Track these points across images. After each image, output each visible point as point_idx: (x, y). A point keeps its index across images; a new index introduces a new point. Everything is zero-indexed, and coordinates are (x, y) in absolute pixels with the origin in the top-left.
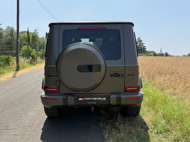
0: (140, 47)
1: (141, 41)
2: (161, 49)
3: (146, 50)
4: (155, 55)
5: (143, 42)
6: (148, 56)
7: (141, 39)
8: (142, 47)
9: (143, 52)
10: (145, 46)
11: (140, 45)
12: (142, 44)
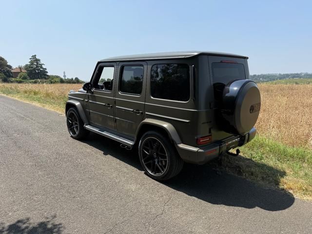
0: (38, 70)
1: (39, 60)
2: (64, 72)
3: (48, 74)
4: (62, 81)
5: (42, 62)
6: (51, 83)
7: (37, 57)
8: (41, 69)
9: (43, 78)
10: (46, 69)
11: (37, 67)
12: (40, 64)
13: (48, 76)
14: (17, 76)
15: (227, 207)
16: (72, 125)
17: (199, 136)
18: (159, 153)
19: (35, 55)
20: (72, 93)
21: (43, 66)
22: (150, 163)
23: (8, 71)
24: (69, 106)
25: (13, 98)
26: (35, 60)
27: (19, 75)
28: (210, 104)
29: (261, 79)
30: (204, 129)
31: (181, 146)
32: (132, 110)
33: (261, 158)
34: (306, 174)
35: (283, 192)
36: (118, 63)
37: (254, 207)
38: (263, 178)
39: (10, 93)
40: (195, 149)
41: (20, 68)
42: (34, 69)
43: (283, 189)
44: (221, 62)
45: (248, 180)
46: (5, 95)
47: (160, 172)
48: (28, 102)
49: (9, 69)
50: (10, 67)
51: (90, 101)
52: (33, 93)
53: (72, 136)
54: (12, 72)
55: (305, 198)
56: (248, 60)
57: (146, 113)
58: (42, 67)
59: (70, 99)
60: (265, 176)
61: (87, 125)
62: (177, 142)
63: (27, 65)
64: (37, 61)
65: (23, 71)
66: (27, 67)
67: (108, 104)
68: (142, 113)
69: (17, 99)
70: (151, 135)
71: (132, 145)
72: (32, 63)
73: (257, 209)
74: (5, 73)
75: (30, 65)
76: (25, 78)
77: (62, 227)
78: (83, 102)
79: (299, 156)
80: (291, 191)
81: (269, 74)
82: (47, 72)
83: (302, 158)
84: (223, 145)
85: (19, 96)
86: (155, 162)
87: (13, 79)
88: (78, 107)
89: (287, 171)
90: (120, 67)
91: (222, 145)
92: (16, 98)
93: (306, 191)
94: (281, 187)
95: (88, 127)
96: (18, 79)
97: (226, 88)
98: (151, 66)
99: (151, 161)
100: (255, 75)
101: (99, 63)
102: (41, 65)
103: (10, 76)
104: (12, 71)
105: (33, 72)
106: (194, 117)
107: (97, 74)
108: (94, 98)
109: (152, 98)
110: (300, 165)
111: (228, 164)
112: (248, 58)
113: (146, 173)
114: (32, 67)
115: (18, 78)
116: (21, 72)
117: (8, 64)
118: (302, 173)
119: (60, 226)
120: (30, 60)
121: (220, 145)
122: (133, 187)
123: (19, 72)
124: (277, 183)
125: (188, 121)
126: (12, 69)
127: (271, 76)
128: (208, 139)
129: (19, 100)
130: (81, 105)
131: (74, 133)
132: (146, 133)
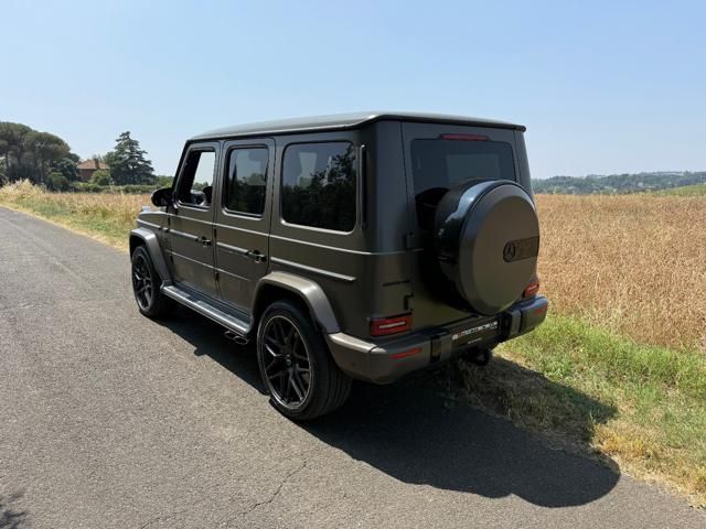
0: (133, 164)
1: (136, 143)
3: (153, 173)
5: (141, 148)
7: (132, 137)
8: (140, 163)
9: (144, 181)
10: (149, 162)
11: (132, 157)
12: (137, 153)
13: (154, 177)
14: (90, 178)
15: (435, 491)
16: (142, 285)
17: (377, 316)
18: (296, 355)
19: (128, 133)
20: (145, 212)
21: (144, 156)
22: (278, 378)
23: (71, 168)
24: (136, 241)
25: (57, 224)
26: (127, 143)
27: (94, 175)
28: (405, 239)
29: (641, 184)
30: (390, 299)
31: (339, 338)
32: (246, 251)
33: (568, 373)
34: (667, 417)
35: (595, 458)
36: (222, 142)
37: (506, 495)
38: (555, 423)
39: (55, 213)
40: (367, 347)
41: (96, 161)
42: (126, 164)
43: (598, 453)
44: (441, 137)
45: (517, 425)
46: (44, 218)
47: (297, 399)
48: (84, 234)
49: (72, 163)
50: (76, 158)
51: (172, 231)
52: (100, 214)
53: (141, 311)
54: (78, 171)
55: (647, 477)
56: (525, 134)
57: (273, 258)
58: (141, 159)
59: (140, 225)
60: (561, 417)
61: (166, 285)
62: (329, 330)
63: (110, 154)
64: (132, 144)
65: (103, 166)
66: (110, 159)
67: (204, 238)
68: (264, 259)
69: (65, 226)
70: (280, 310)
71: (245, 334)
72: (121, 149)
73: (513, 499)
74: (64, 171)
75: (117, 154)
76: (105, 182)
77: (23, 522)
78: (159, 233)
79: (660, 371)
80: (616, 458)
81: (659, 173)
82: (152, 169)
83: (669, 376)
84: (442, 338)
85: (71, 219)
86: (288, 375)
87: (81, 184)
88: (150, 245)
89: (622, 407)
90: (225, 151)
91: (438, 337)
92: (64, 224)
93: (653, 459)
94: (595, 445)
95: (169, 290)
96: (91, 184)
97: (449, 196)
98: (283, 148)
99: (280, 374)
100: (627, 175)
101: (189, 143)
102: (140, 153)
103: (73, 178)
104: (80, 167)
105: (123, 169)
106: (365, 269)
107: (186, 168)
108: (179, 223)
109: (283, 222)
110: (657, 393)
111: (481, 385)
112: (523, 129)
113: (273, 402)
114: (121, 159)
115: (91, 181)
116: (98, 168)
117: (72, 152)
118: (657, 413)
119: (22, 518)
120: (117, 144)
121: (432, 339)
122: (229, 433)
123: (94, 170)
124: (587, 437)
125: (351, 279)
126: (80, 163)
127: (665, 177)
128: (403, 323)
129: (69, 229)
130: (156, 241)
131: (145, 303)
132: (270, 306)
